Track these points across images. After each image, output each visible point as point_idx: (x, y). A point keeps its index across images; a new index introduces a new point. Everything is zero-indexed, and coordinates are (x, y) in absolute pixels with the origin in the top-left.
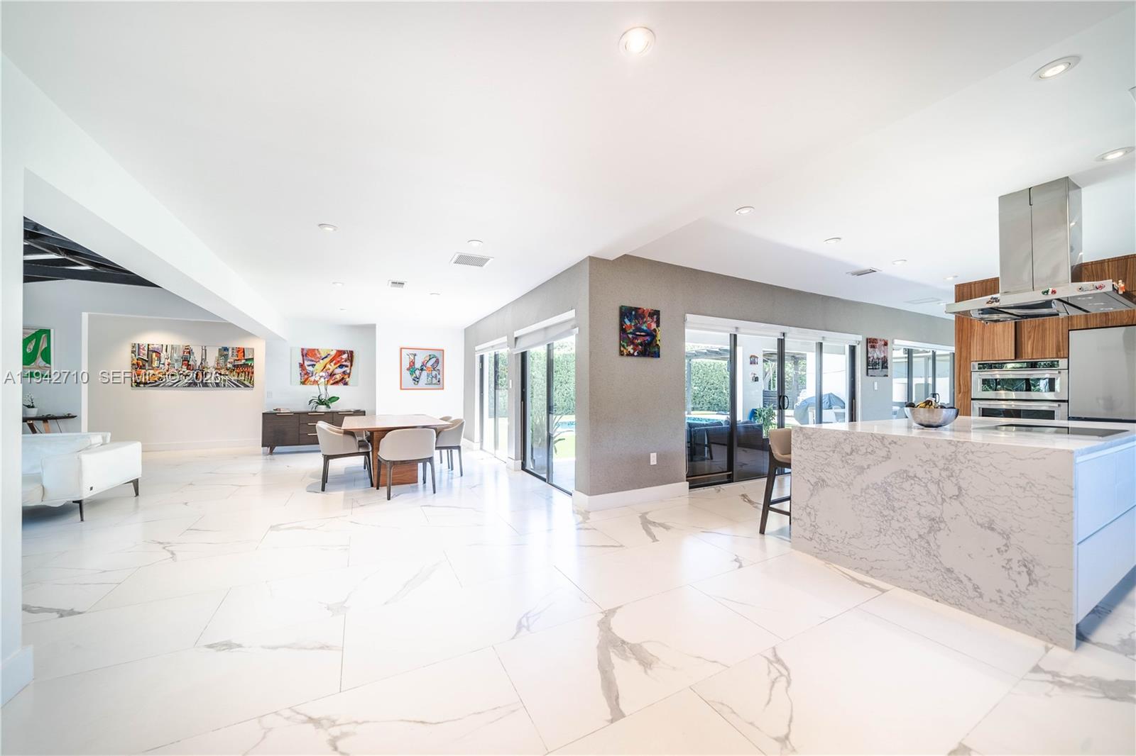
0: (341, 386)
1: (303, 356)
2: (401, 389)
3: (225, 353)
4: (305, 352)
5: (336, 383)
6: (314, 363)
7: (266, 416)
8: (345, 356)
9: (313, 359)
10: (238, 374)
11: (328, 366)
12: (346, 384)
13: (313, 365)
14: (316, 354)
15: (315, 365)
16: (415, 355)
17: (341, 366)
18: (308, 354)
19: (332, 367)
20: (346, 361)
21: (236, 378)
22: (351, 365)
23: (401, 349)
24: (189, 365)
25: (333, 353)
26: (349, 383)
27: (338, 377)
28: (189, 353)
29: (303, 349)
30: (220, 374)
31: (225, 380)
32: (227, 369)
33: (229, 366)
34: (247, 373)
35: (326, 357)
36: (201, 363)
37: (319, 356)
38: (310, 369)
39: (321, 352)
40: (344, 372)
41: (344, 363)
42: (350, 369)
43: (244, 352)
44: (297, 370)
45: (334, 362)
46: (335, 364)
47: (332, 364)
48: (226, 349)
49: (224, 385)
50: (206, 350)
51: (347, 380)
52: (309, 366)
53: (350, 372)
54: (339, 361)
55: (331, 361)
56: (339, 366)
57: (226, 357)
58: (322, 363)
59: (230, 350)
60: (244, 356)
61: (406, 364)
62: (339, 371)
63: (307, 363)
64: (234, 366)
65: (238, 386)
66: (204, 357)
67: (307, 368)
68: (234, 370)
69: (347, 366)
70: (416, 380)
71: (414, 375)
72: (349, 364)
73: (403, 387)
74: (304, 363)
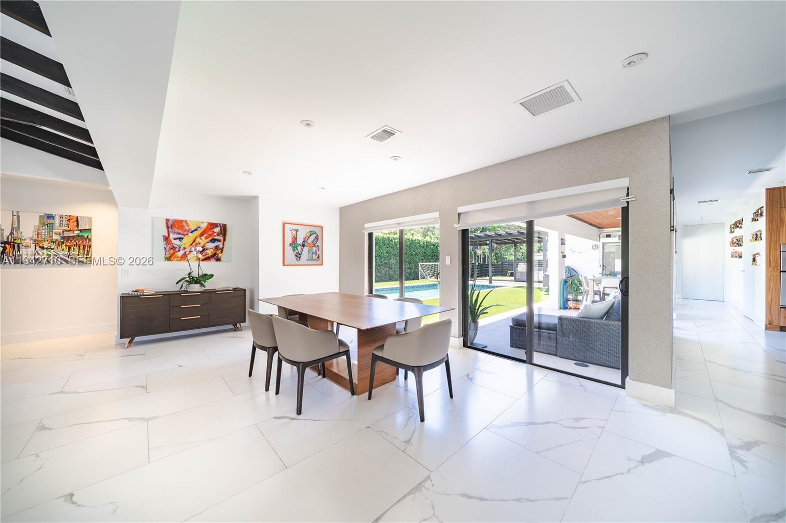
1: (168, 228)
2: (284, 265)
3: (49, 221)
4: (170, 223)
5: (207, 259)
6: (183, 236)
7: (124, 299)
8: (217, 230)
9: (180, 231)
10: (69, 248)
11: (198, 240)
12: (218, 260)
13: (181, 239)
14: (183, 226)
15: (182, 239)
16: (297, 231)
17: (213, 241)
18: (175, 226)
19: (203, 241)
20: (218, 235)
21: (66, 253)
22: (224, 240)
23: (284, 224)
25: (204, 226)
26: (222, 259)
27: (210, 252)
29: (168, 220)
30: (43, 248)
32: (52, 242)
33: (55, 237)
34: (82, 247)
35: (196, 230)
36: (12, 233)
37: (187, 228)
38: (177, 242)
39: (189, 223)
40: (216, 248)
41: (216, 237)
42: (223, 244)
43: (77, 221)
44: (161, 244)
45: (205, 236)
46: (206, 238)
47: (203, 238)
48: (51, 217)
50: (18, 217)
51: (220, 255)
52: (175, 239)
53: (223, 247)
54: (210, 235)
55: (202, 235)
56: (211, 241)
57: (51, 226)
58: (191, 236)
59: (57, 218)
60: (77, 226)
61: (289, 240)
62: (211, 245)
63: (172, 236)
64: (64, 238)
66: (15, 226)
67: (174, 241)
68: (63, 243)
69: (219, 241)
70: (298, 256)
71: (297, 251)
72: (221, 238)
73: (286, 264)
74: (169, 236)
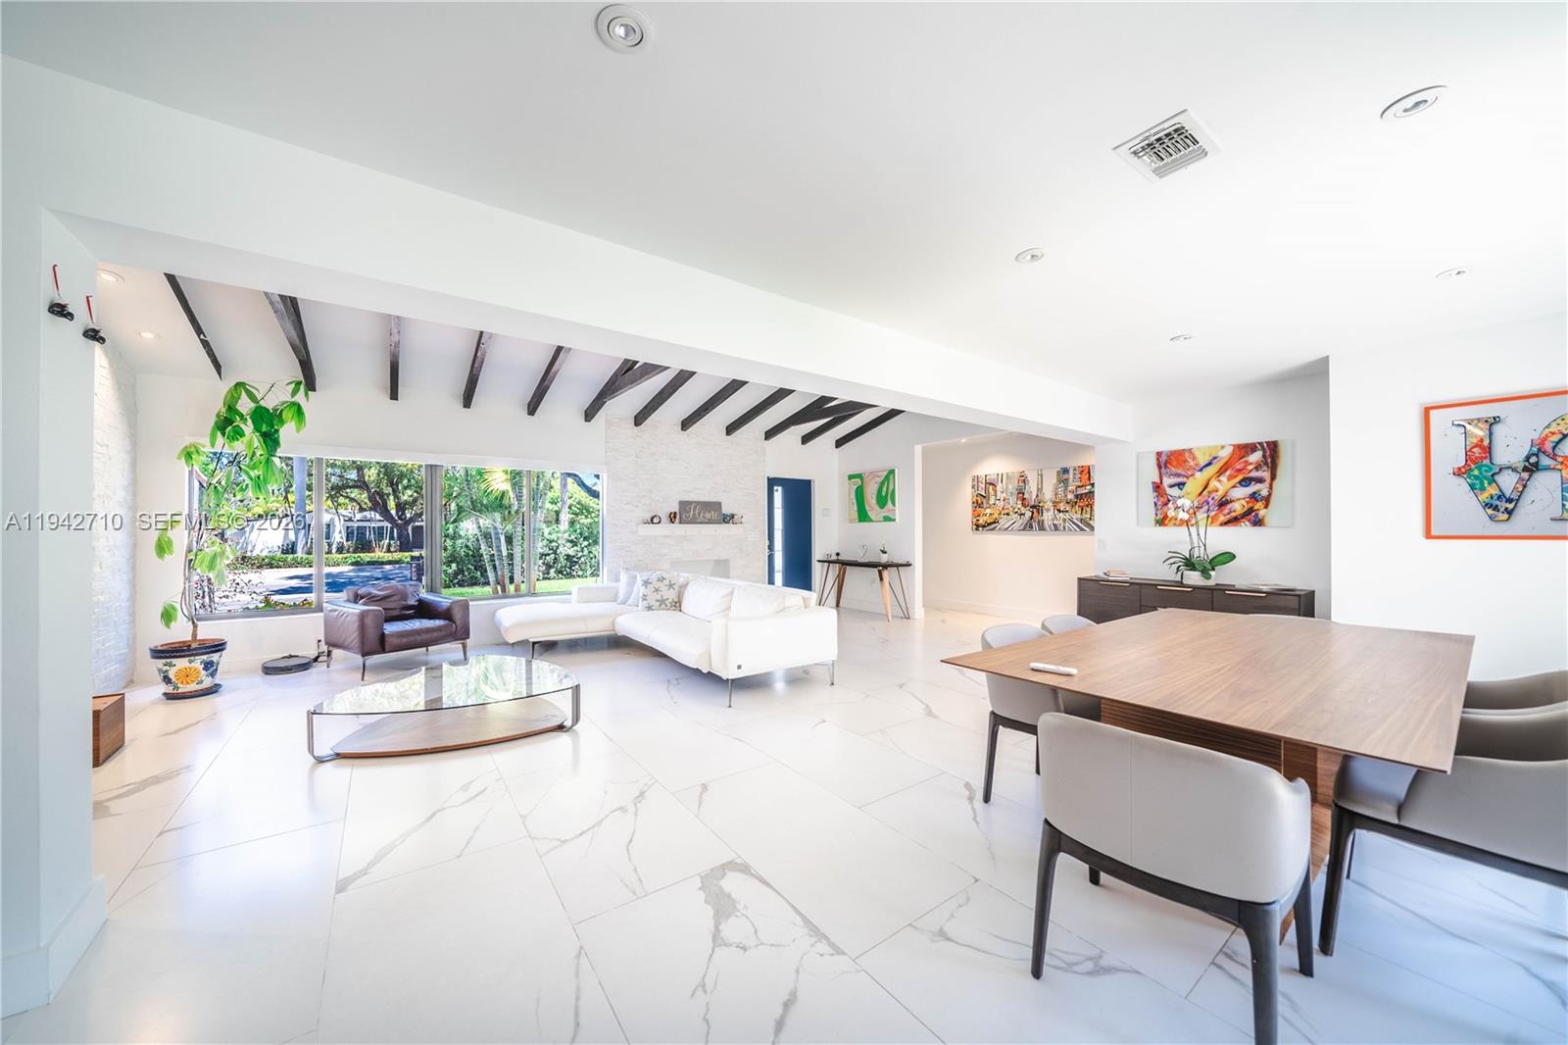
0: (1245, 530)
1: (1160, 467)
2: (1428, 535)
3: (1065, 476)
4: (1164, 458)
5: (1234, 521)
6: (1185, 479)
7: (1082, 583)
8: (1255, 457)
9: (1180, 471)
10: (1082, 509)
11: (1214, 484)
12: (1258, 522)
13: (1181, 485)
14: (1186, 461)
15: (1184, 484)
16: (1496, 420)
17: (1246, 482)
18: (1171, 462)
19: (1222, 485)
20: (1257, 469)
21: (1079, 516)
22: (1273, 477)
23: (1427, 411)
24: (1024, 499)
25: (1225, 454)
26: (1266, 520)
27: (1238, 508)
28: (1024, 481)
29: (1159, 454)
30: (1059, 511)
31: (1064, 520)
32: (1068, 503)
33: (1070, 496)
35: (1209, 464)
36: (1037, 496)
37: (1192, 463)
38: (1175, 492)
39: (1197, 453)
40: (1254, 496)
41: (1254, 474)
42: (1271, 487)
43: (1089, 472)
44: (1149, 496)
45: (1228, 473)
46: (1230, 478)
47: (1223, 478)
48: (1065, 471)
49: (1064, 528)
50: (1042, 475)
51: (1262, 513)
52: (1171, 486)
53: (1270, 495)
54: (1239, 471)
55: (1221, 472)
56: (1240, 483)
57: (1065, 482)
58: (1200, 477)
59: (1071, 471)
60: (1089, 479)
61: (1450, 451)
62: (1241, 492)
63: (1167, 481)
64: (1077, 496)
65: (1082, 529)
66: (1040, 486)
67: (1170, 491)
68: (1076, 503)
69: (1260, 480)
70: (1503, 507)
71: (1493, 490)
72: (1265, 474)
73: (1433, 533)
74: (1161, 483)
